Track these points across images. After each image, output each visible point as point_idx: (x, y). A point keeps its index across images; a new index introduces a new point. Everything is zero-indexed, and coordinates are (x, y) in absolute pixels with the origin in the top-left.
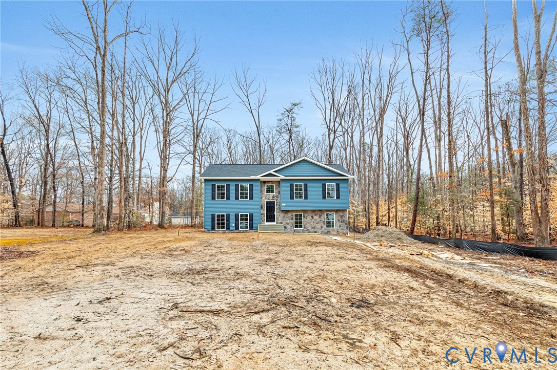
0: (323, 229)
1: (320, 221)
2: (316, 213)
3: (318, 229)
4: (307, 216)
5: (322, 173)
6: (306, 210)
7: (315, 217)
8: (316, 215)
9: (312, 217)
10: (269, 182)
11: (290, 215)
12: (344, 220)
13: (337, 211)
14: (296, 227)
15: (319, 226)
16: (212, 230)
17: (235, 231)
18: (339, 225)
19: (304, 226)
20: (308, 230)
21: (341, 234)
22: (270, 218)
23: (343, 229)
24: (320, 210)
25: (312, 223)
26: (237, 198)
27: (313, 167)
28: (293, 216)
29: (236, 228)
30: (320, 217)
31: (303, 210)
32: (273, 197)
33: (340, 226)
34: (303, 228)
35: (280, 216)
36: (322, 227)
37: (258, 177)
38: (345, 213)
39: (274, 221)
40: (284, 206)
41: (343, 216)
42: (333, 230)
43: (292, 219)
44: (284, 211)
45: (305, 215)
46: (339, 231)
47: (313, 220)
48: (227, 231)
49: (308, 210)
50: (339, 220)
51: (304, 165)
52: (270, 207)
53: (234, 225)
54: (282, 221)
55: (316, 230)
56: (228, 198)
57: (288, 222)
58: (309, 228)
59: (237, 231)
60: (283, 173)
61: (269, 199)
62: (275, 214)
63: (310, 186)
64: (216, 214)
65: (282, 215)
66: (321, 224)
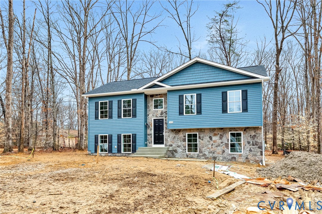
0: (225, 155)
1: (222, 143)
2: (216, 132)
3: (219, 153)
4: (203, 137)
5: (222, 77)
6: (201, 129)
7: (214, 138)
8: (215, 135)
9: (211, 138)
10: (157, 95)
11: (181, 135)
12: (256, 142)
13: (246, 129)
14: (190, 150)
15: (219, 150)
16: (95, 153)
17: (117, 155)
18: (248, 149)
19: (200, 149)
20: (205, 155)
21: (251, 162)
22: (159, 139)
23: (256, 155)
24: (222, 129)
25: (210, 146)
26: (119, 117)
27: (210, 71)
28: (185, 136)
29: (118, 151)
30: (221, 138)
31: (198, 129)
32: (162, 113)
33: (250, 150)
34: (198, 153)
35: (169, 136)
36: (224, 151)
37: (141, 90)
38: (258, 132)
39: (162, 143)
40: (171, 124)
41: (255, 136)
42: (241, 155)
43: (184, 140)
44: (175, 130)
45: (201, 136)
46: (249, 157)
47: (212, 142)
48: (109, 154)
49: (204, 129)
50: (249, 143)
51: (197, 70)
52: (159, 126)
53: (116, 147)
54: (171, 144)
55: (215, 155)
56: (111, 117)
57: (180, 144)
58: (207, 153)
59: (119, 155)
60: (170, 82)
61: (156, 117)
62: (164, 134)
63: (205, 96)
64: (99, 135)
65: (172, 135)
66: (223, 147)
